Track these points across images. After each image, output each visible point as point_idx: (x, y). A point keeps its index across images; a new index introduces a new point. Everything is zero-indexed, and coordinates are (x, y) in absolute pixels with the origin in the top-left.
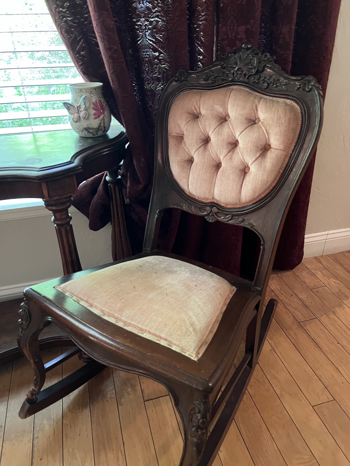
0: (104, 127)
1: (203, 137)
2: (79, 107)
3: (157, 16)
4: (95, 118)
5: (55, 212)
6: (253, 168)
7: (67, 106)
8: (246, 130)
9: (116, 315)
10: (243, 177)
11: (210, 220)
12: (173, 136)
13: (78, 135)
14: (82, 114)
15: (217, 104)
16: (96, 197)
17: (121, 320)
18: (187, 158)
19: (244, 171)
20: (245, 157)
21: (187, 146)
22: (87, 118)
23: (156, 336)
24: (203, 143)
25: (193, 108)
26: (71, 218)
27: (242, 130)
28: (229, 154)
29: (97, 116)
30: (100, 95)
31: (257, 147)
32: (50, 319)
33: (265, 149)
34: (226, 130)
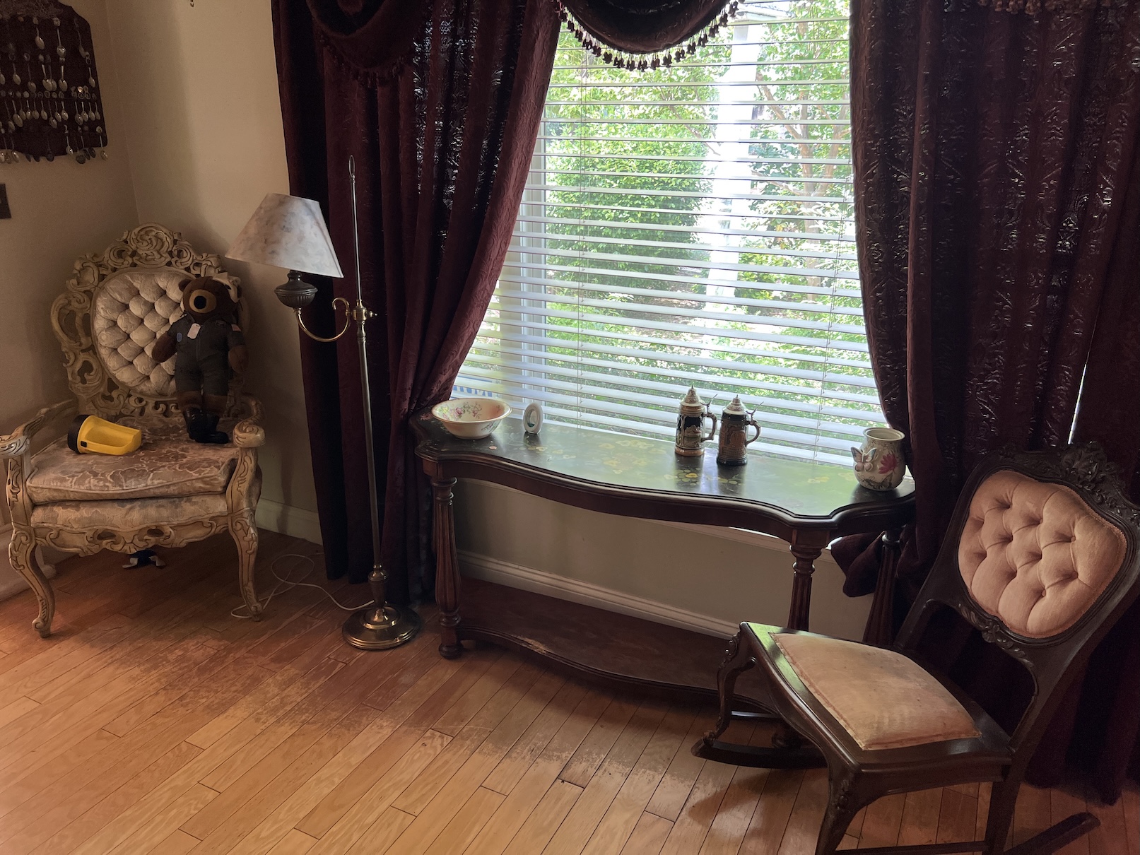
0: (890, 484)
1: (1004, 534)
2: (866, 457)
3: (997, 378)
4: (881, 473)
5: (798, 560)
6: (1049, 593)
7: (855, 452)
8: (1052, 545)
9: (812, 681)
10: (1034, 600)
11: (987, 638)
12: (973, 519)
13: (858, 482)
14: (866, 465)
15: (1030, 502)
16: (863, 554)
17: (814, 687)
18: (979, 550)
19: (1039, 593)
20: (1042, 577)
21: (982, 537)
22: (872, 469)
23: (838, 714)
24: (1000, 541)
25: (1004, 496)
26: (813, 570)
27: (1047, 543)
28: (1027, 565)
29: (883, 471)
30: (896, 450)
31: (1059, 571)
32: (753, 660)
33: (1069, 576)
34: (1031, 535)
